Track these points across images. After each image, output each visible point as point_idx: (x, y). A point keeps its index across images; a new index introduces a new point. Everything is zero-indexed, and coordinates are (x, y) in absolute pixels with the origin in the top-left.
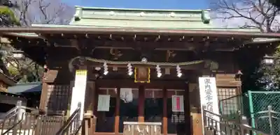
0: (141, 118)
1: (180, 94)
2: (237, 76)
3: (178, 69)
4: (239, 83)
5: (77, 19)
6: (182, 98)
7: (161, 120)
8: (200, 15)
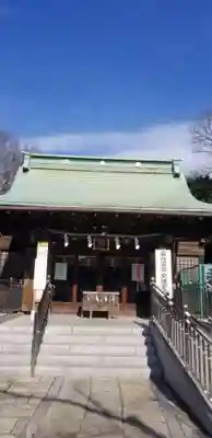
0: (100, 287)
1: (140, 262)
2: (201, 245)
3: (137, 241)
4: (202, 251)
5: (25, 170)
6: (142, 267)
7: (120, 290)
8: (170, 166)
